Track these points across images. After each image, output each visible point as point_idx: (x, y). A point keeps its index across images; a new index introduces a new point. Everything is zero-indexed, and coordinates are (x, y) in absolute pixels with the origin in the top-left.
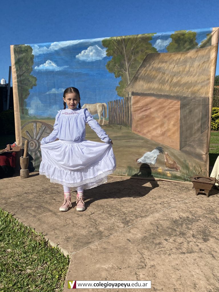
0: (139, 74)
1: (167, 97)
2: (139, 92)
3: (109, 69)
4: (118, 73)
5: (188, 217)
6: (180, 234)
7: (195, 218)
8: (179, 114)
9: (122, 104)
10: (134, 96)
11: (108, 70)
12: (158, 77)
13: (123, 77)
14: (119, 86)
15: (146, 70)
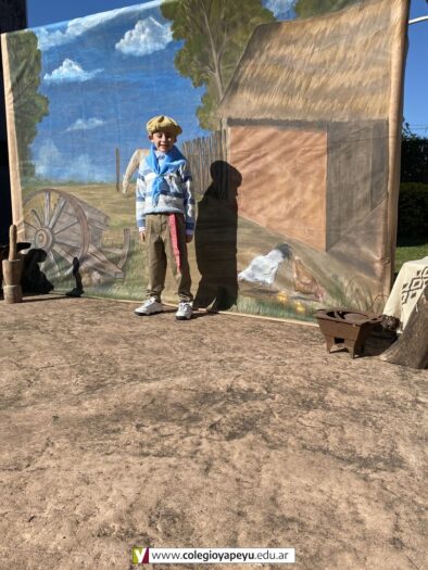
0: (241, 76)
1: (301, 125)
2: (242, 118)
3: (181, 68)
4: (198, 76)
8: (325, 166)
9: (209, 147)
10: (233, 128)
11: (179, 71)
13: (208, 84)
14: (202, 105)
15: (254, 65)
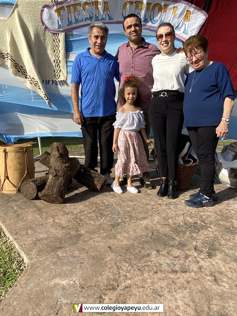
5: (195, 223)
6: (180, 243)
7: (204, 224)
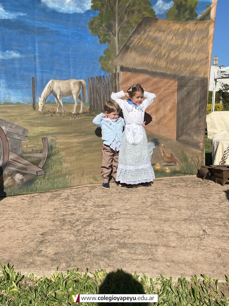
0: (131, 43)
1: (164, 75)
2: (130, 67)
4: (103, 37)
8: (176, 97)
9: (107, 82)
10: (123, 72)
11: (91, 31)
12: (153, 50)
13: (110, 43)
14: (104, 55)
15: (139, 38)
